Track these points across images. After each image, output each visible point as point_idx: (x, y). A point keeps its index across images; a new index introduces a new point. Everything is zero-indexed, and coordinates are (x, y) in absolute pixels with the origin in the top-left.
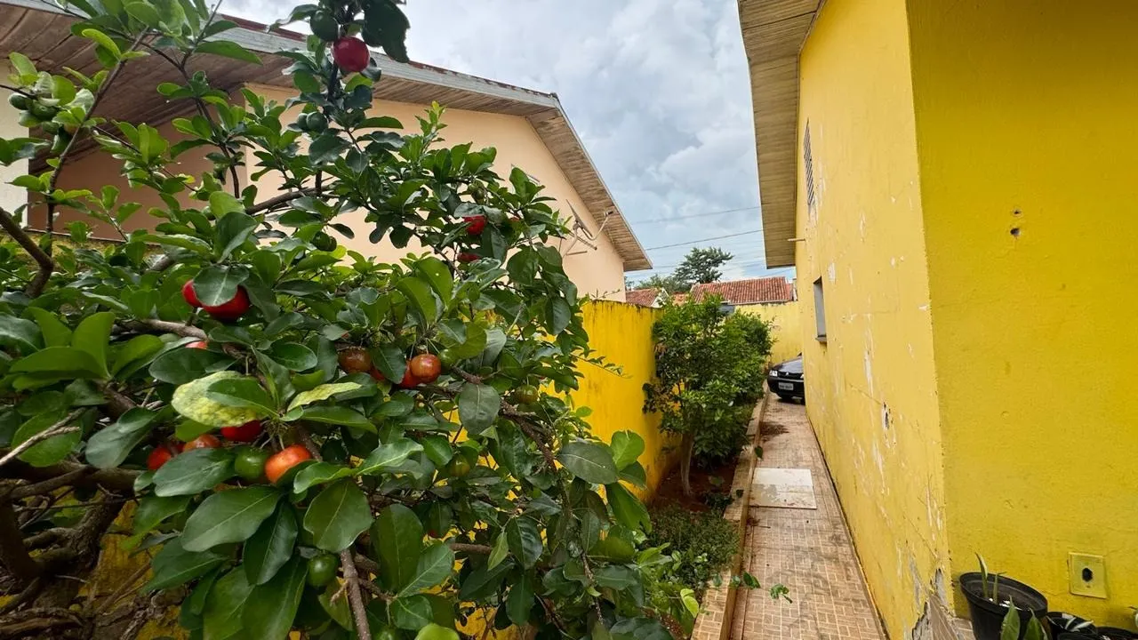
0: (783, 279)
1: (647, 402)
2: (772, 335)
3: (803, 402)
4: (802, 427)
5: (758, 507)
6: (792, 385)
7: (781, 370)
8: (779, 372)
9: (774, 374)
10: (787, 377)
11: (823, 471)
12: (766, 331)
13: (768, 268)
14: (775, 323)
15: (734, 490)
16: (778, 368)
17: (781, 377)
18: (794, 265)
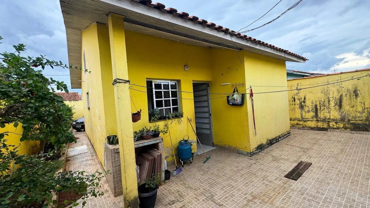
0: (77, 93)
1: (24, 132)
2: (73, 111)
3: (84, 131)
4: (84, 136)
5: (70, 157)
6: (81, 126)
7: (77, 122)
8: (76, 122)
9: (74, 123)
10: (79, 124)
11: (90, 144)
12: (71, 110)
13: (72, 88)
14: (74, 107)
15: (61, 154)
16: (75, 121)
17: (77, 124)
18: (81, 88)
